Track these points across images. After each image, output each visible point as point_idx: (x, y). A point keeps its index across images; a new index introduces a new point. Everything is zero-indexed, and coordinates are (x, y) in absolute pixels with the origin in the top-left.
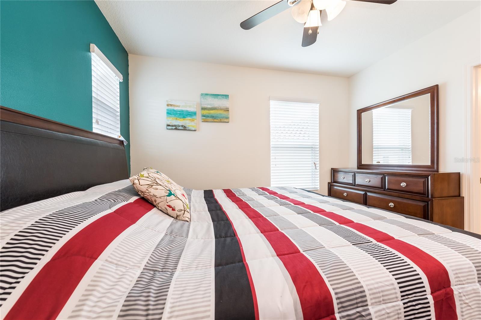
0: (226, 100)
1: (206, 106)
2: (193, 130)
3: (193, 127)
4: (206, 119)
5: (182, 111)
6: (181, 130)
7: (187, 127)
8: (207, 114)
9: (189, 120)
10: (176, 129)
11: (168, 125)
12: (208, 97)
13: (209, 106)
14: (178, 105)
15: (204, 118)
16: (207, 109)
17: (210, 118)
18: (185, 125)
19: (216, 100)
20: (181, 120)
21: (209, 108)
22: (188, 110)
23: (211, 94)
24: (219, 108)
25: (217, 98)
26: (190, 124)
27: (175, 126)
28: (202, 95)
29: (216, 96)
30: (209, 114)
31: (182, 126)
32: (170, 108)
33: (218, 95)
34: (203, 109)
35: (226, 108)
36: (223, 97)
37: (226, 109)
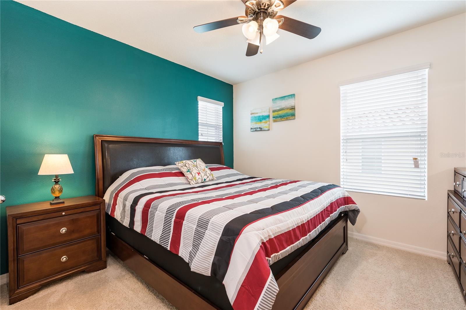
0: (291, 99)
1: (275, 109)
2: (267, 130)
3: (267, 128)
4: (276, 119)
5: (260, 116)
6: (259, 131)
7: (263, 128)
8: (277, 115)
9: (264, 122)
10: (256, 131)
11: (252, 129)
12: (277, 100)
13: (278, 108)
14: (257, 112)
15: (274, 119)
16: (277, 111)
17: (278, 118)
18: (261, 127)
19: (283, 101)
20: (259, 124)
21: (278, 110)
22: (263, 115)
23: (280, 98)
24: (286, 108)
25: (284, 99)
26: (264, 126)
27: (255, 128)
28: (273, 99)
29: (283, 98)
30: (278, 115)
31: (260, 128)
32: (253, 115)
33: (285, 96)
34: (274, 111)
35: (292, 106)
36: (289, 97)
37: (292, 108)
